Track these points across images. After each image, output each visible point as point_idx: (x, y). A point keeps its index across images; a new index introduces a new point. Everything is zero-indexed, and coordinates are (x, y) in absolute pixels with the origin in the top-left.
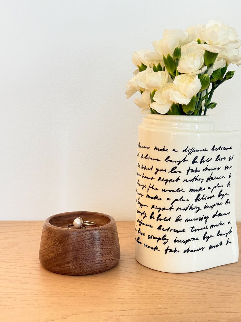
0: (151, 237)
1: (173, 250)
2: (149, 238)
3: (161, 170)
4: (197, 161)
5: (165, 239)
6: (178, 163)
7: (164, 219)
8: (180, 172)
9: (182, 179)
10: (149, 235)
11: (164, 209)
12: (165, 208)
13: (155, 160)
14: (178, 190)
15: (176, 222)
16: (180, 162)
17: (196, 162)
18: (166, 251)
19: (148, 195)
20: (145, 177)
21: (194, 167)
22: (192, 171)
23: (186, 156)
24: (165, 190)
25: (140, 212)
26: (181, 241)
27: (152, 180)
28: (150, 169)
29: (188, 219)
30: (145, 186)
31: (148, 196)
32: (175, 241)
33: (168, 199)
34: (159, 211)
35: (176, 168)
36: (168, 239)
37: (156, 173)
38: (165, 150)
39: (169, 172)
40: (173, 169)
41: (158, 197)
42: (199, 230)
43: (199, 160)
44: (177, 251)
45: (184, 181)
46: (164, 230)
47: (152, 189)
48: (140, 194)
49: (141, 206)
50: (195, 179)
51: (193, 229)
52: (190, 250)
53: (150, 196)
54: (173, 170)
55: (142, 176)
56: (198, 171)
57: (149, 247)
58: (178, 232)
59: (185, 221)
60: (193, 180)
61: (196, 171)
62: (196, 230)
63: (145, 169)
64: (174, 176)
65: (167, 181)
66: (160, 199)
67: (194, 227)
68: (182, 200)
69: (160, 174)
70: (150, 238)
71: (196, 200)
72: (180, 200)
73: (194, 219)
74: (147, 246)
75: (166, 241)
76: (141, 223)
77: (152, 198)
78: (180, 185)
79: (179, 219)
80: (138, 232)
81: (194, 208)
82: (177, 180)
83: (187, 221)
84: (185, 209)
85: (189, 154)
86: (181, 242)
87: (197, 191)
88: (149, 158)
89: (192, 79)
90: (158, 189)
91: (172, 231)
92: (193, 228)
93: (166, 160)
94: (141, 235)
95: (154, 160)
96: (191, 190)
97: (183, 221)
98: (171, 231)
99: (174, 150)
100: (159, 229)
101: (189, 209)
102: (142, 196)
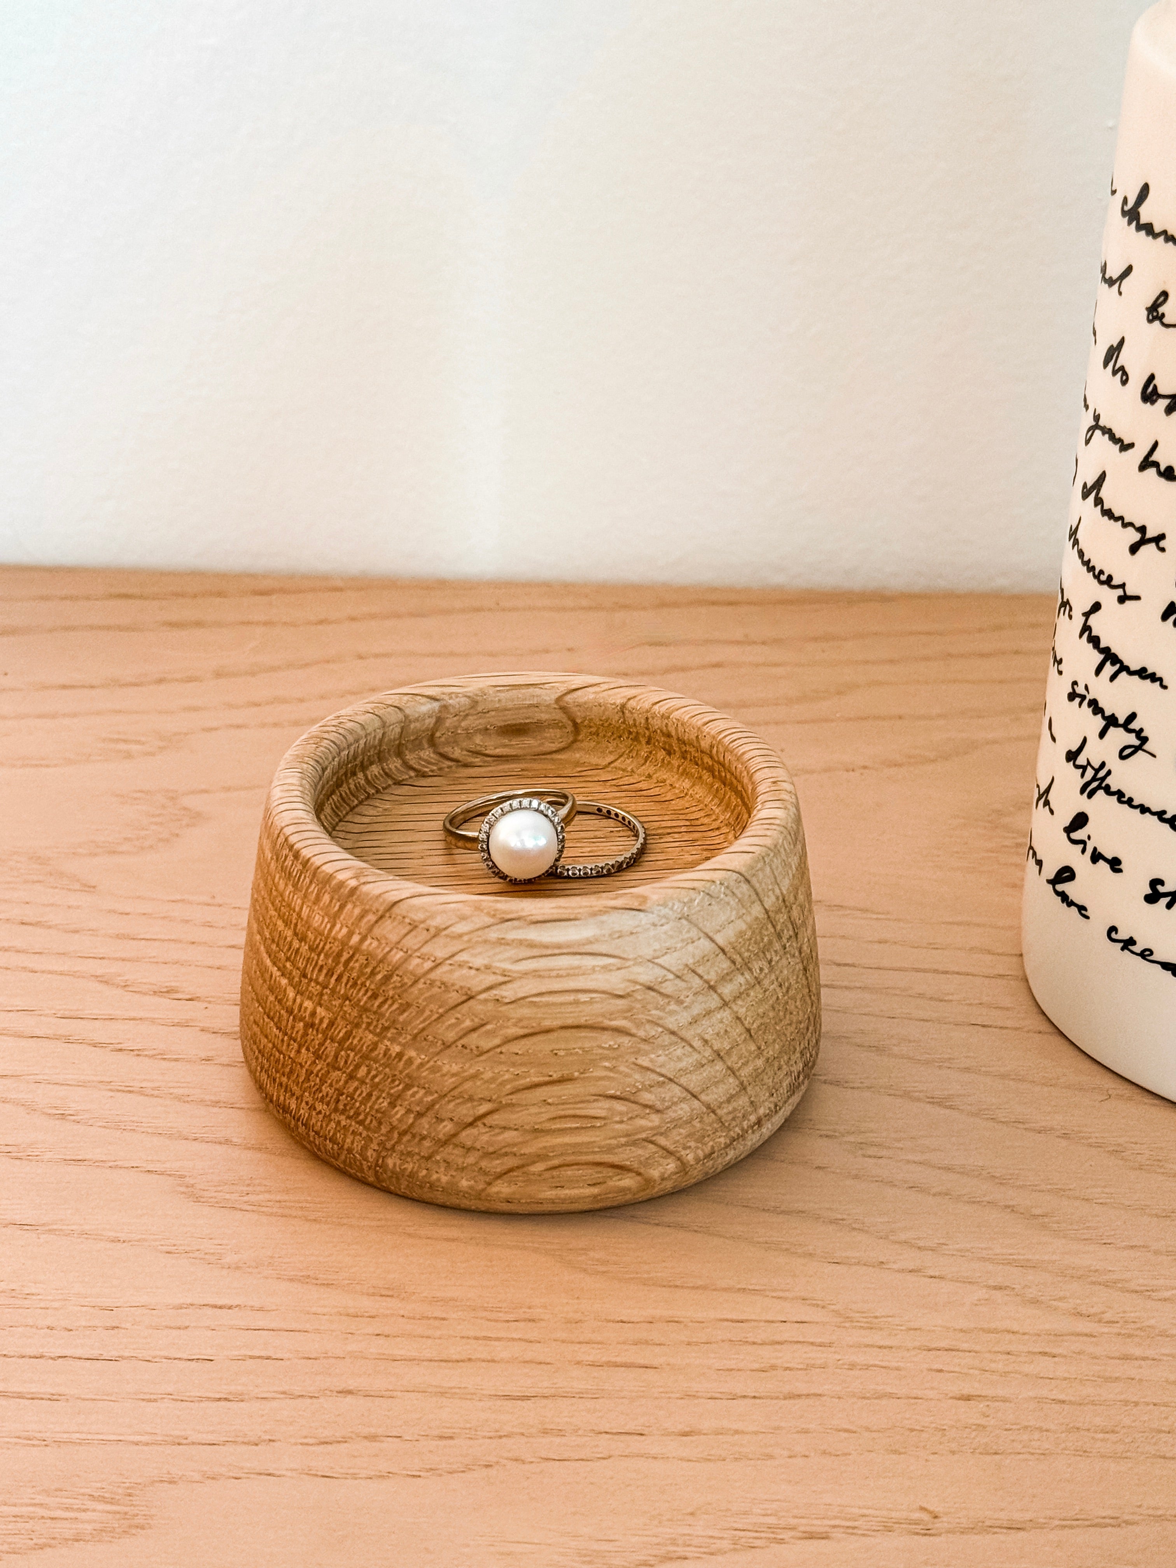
0: (1173, 895)
2: (1150, 900)
10: (1161, 883)
20: (1171, 469)
25: (1096, 707)
30: (1162, 537)
48: (1110, 583)
49: (1109, 669)
55: (1137, 455)
57: (1146, 954)
63: (1168, 411)
70: (1164, 900)
74: (1136, 949)
76: (1097, 782)
80: (1069, 830)
94: (1094, 861)
102: (1122, 599)
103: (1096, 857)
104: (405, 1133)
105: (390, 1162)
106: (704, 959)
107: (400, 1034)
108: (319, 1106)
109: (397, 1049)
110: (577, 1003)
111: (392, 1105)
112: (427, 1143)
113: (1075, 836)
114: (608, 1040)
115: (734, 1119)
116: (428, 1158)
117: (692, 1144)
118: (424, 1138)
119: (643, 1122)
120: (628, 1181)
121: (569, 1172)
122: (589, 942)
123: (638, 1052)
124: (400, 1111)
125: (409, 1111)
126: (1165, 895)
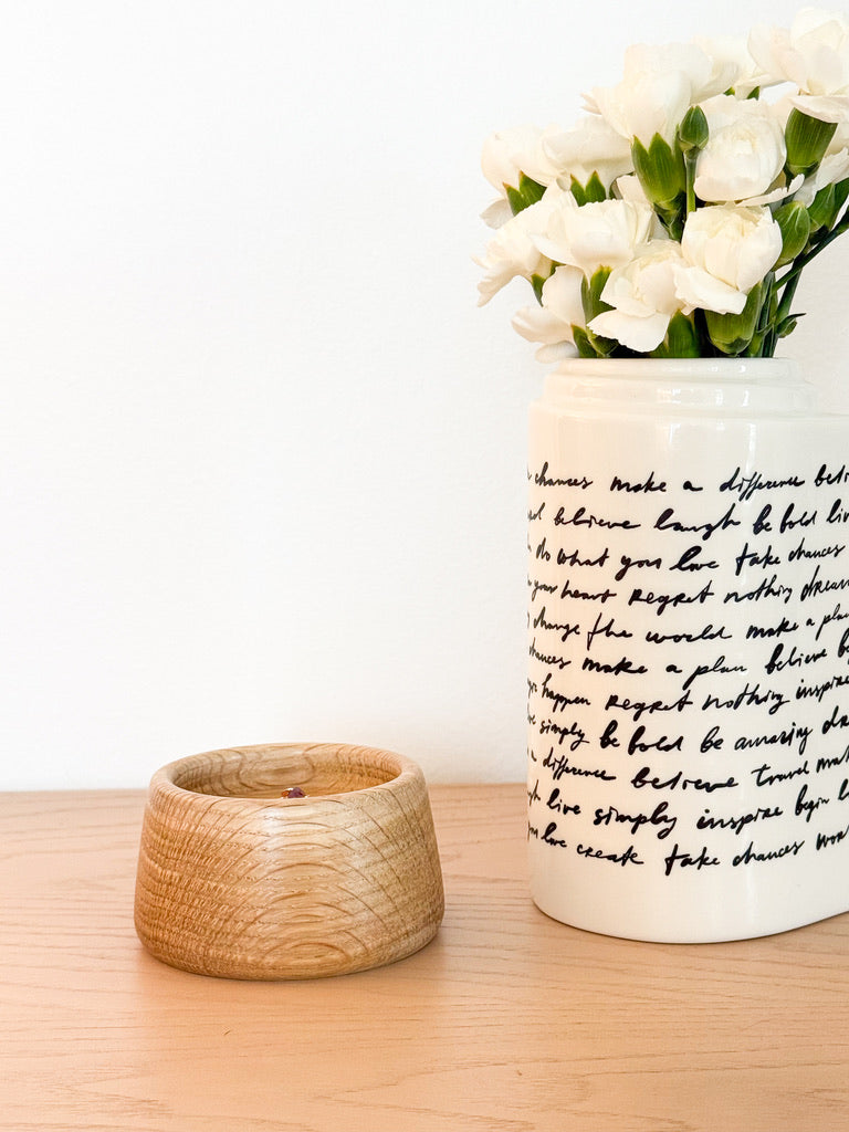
0: (609, 816)
1: (695, 856)
2: (597, 822)
3: (640, 564)
4: (768, 524)
5: (665, 819)
6: (704, 531)
7: (657, 745)
8: (712, 565)
9: (720, 591)
10: (601, 811)
11: (656, 706)
12: (660, 703)
13: (616, 527)
14: (705, 632)
15: (702, 751)
16: (710, 528)
17: (767, 528)
18: (670, 862)
19: (591, 661)
20: (577, 591)
21: (758, 545)
22: (755, 561)
23: (734, 505)
24: (657, 635)
25: (555, 728)
26: (721, 821)
27: (603, 601)
28: (595, 563)
29: (745, 739)
30: (577, 626)
31: (589, 664)
32: (701, 824)
33: (671, 668)
34: (636, 718)
35: (697, 550)
36: (675, 819)
37: (619, 576)
38: (653, 486)
39: (671, 569)
40: (685, 558)
41: (630, 664)
42: (781, 777)
43: (775, 519)
44: (708, 858)
45: (729, 597)
46: (658, 784)
47: (608, 635)
48: (554, 661)
49: (560, 705)
50: (764, 591)
51: (764, 778)
52: (754, 855)
53: (598, 664)
54: (687, 561)
55: (560, 591)
56: (773, 560)
57: (598, 855)
58: (709, 788)
59: (736, 748)
60: (759, 592)
61: (768, 560)
62: (771, 780)
63: (572, 564)
64: (691, 583)
65: (664, 600)
66: (642, 670)
67: (765, 768)
68: (723, 670)
69: (636, 578)
70: (604, 821)
71: (770, 668)
72: (713, 670)
73: (765, 738)
74: (593, 853)
75: (669, 825)
76: (562, 768)
77: (607, 669)
78: (712, 612)
79: (714, 740)
80: (549, 804)
81: (765, 699)
82: (704, 595)
83: (743, 746)
84: (732, 702)
85: (741, 499)
86: (723, 826)
87: (771, 632)
88: (590, 522)
89: (751, 223)
90: (631, 635)
91: (691, 787)
92: (761, 771)
93: (657, 526)
94: (565, 812)
95: (610, 527)
96: (754, 632)
97: (728, 745)
98: (684, 786)
99: (688, 486)
100: (638, 784)
101: (749, 703)
102: (561, 667)
103: (566, 809)
104: (219, 933)
105: (211, 952)
106: (371, 833)
107: (215, 876)
108: (174, 929)
109: (215, 884)
110: (306, 850)
111: (212, 917)
112: (230, 937)
113: (552, 805)
114: (323, 871)
115: (393, 927)
116: (230, 946)
117: (370, 937)
118: (228, 934)
119: (342, 921)
120: (336, 956)
121: (305, 949)
122: (311, 817)
123: (339, 880)
124: (216, 920)
125: (220, 920)
126: (604, 817)
